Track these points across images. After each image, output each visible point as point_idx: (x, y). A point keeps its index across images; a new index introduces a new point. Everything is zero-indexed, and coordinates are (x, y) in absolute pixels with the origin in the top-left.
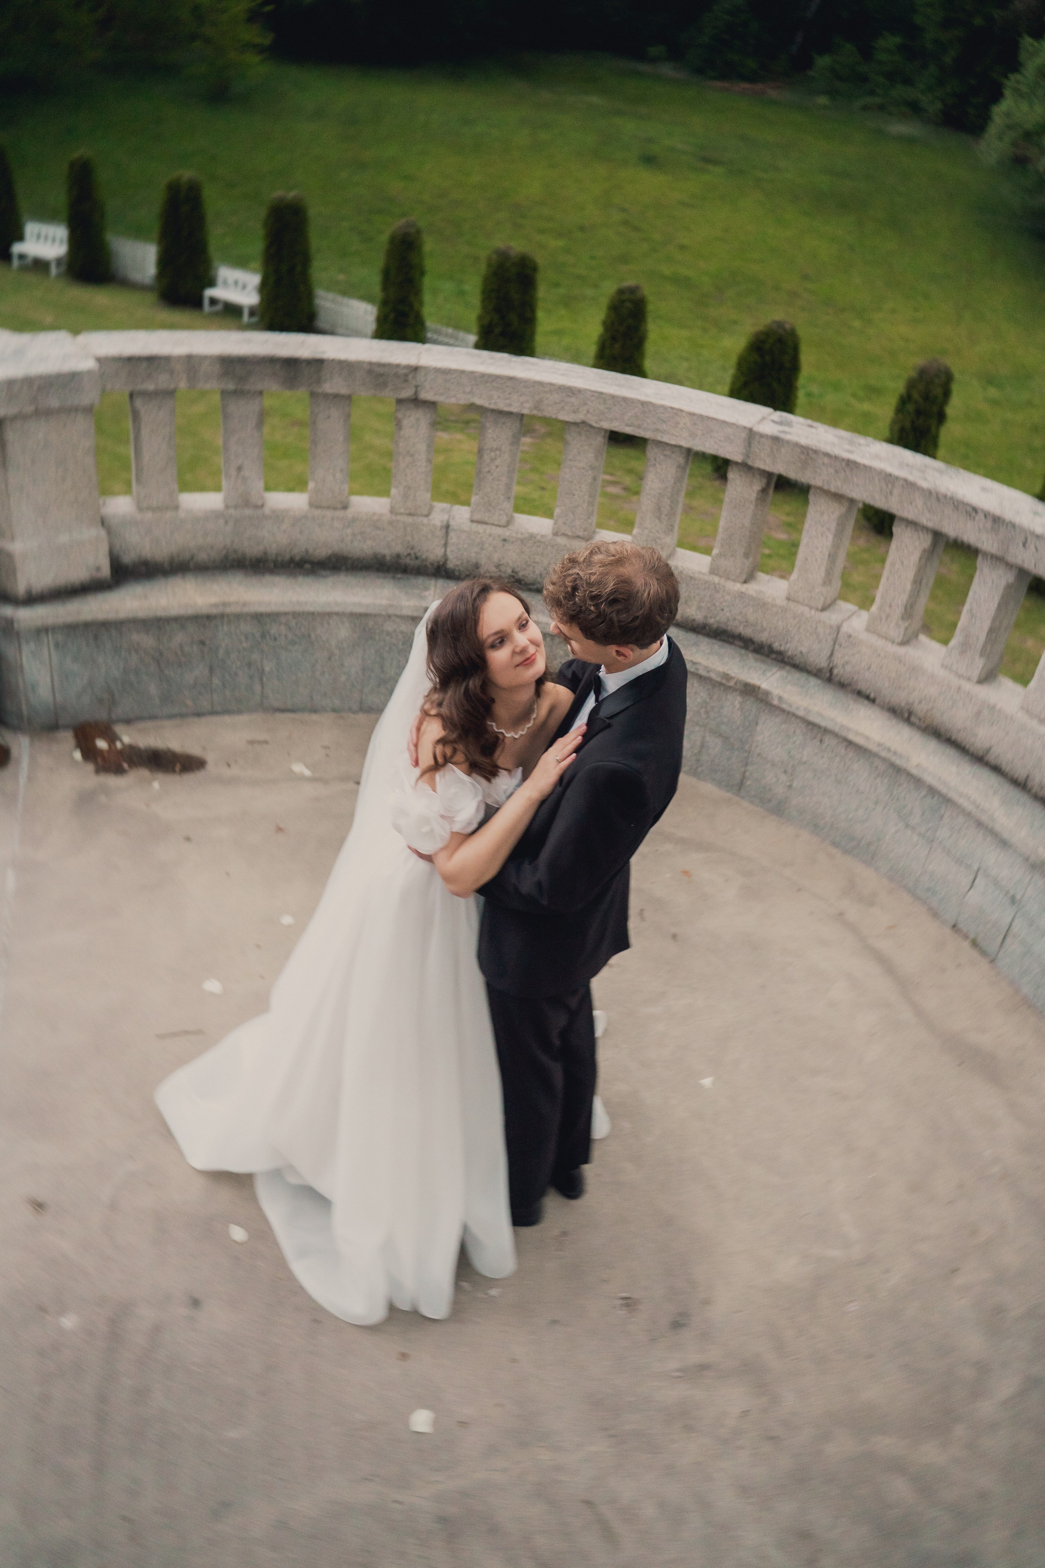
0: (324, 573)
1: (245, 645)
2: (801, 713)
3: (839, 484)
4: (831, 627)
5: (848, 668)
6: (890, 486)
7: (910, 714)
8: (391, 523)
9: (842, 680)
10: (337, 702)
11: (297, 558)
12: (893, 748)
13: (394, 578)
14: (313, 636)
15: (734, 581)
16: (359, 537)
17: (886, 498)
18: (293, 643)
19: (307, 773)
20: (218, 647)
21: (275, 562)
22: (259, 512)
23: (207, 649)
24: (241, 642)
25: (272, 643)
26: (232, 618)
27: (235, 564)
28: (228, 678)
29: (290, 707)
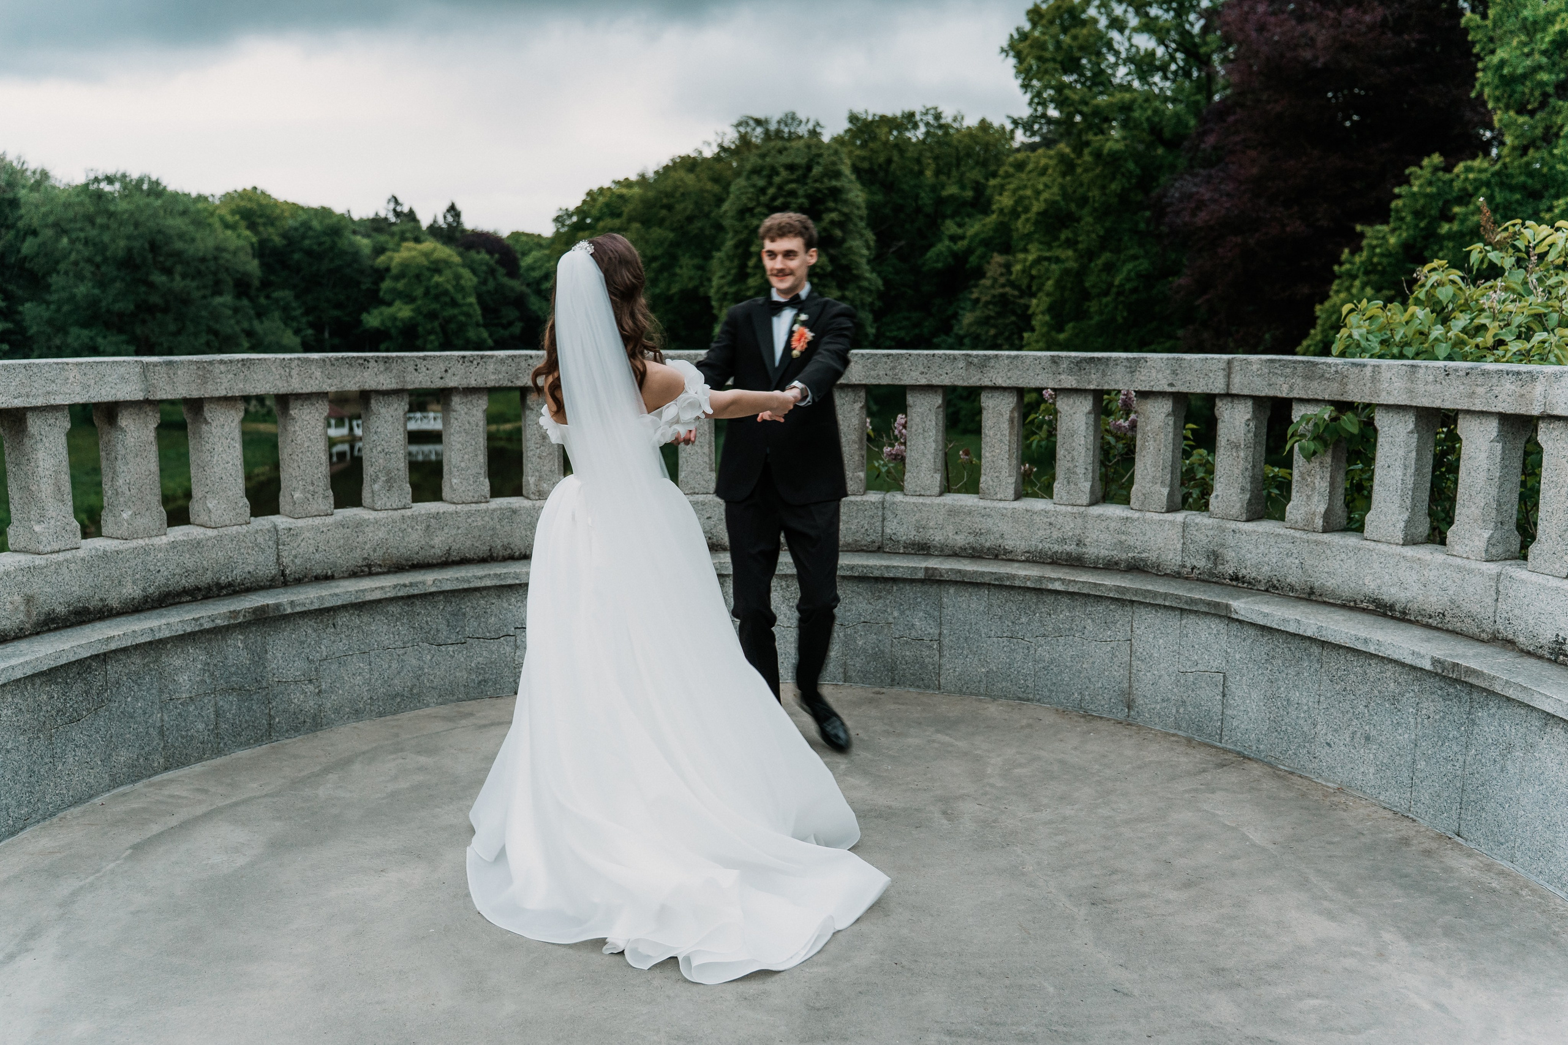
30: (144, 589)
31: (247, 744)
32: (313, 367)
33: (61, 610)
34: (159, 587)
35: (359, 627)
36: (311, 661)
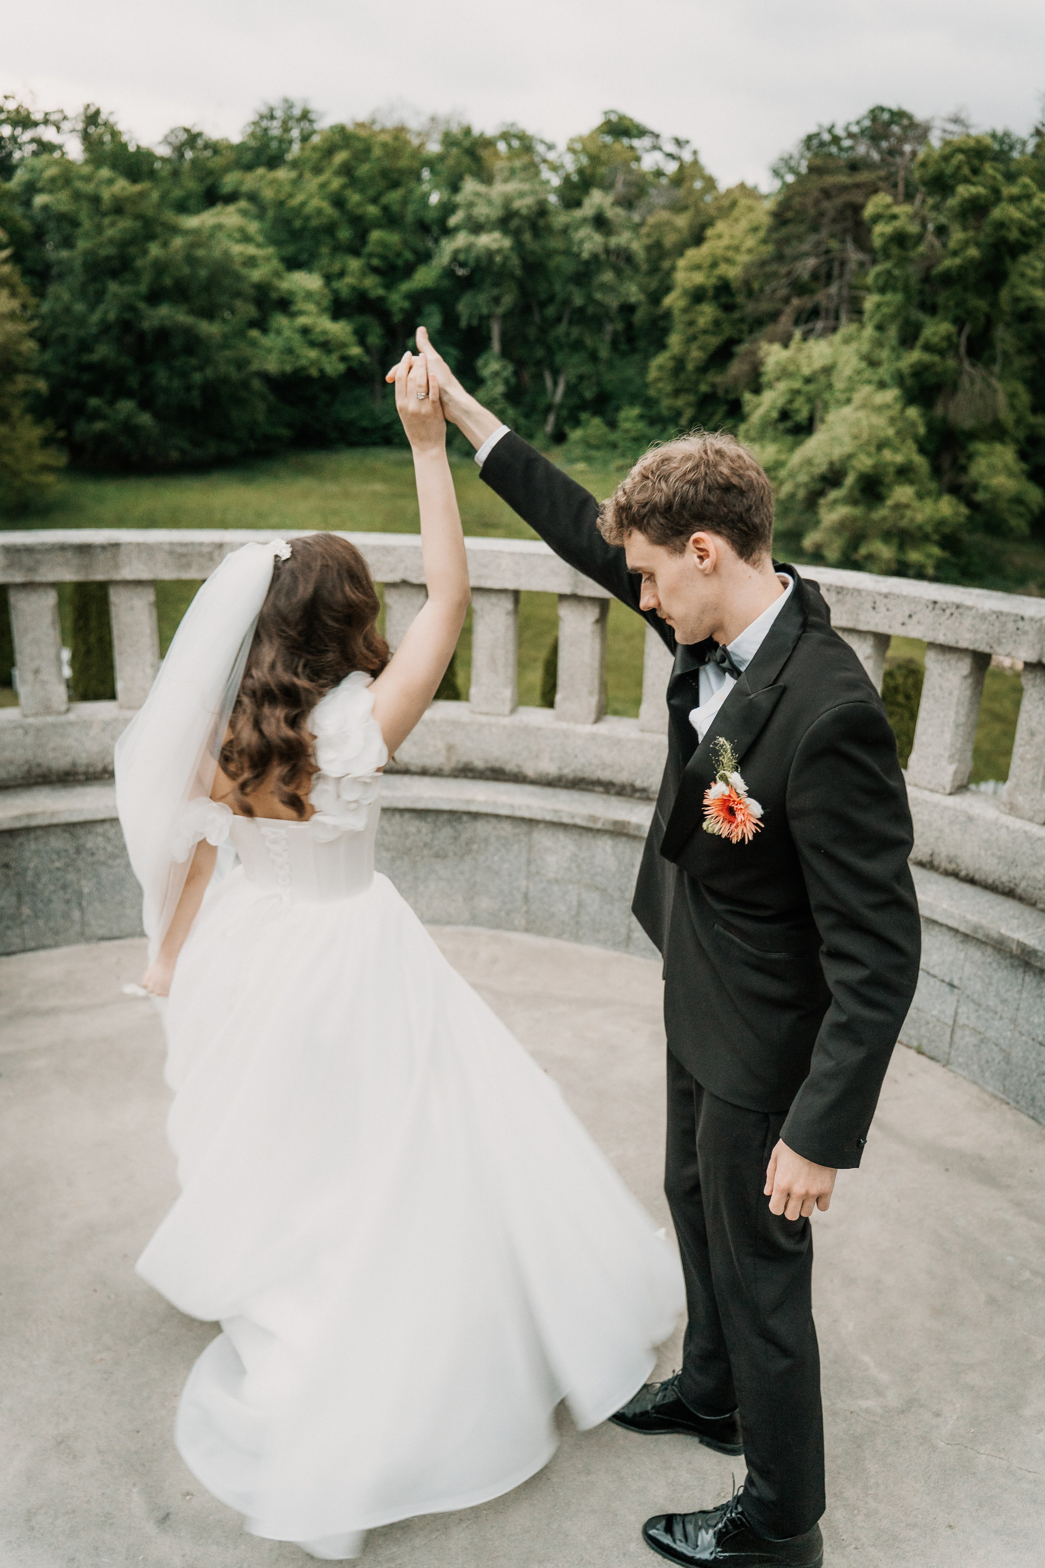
1: (57, 864)
15: (584, 723)
20: (25, 870)
21: (86, 773)
22: (63, 719)
23: (11, 873)
24: (52, 861)
25: (90, 860)
26: (40, 833)
27: (40, 780)
28: (40, 905)
29: (117, 934)
30: (560, 769)
31: (604, 943)
33: (479, 764)
34: (574, 771)
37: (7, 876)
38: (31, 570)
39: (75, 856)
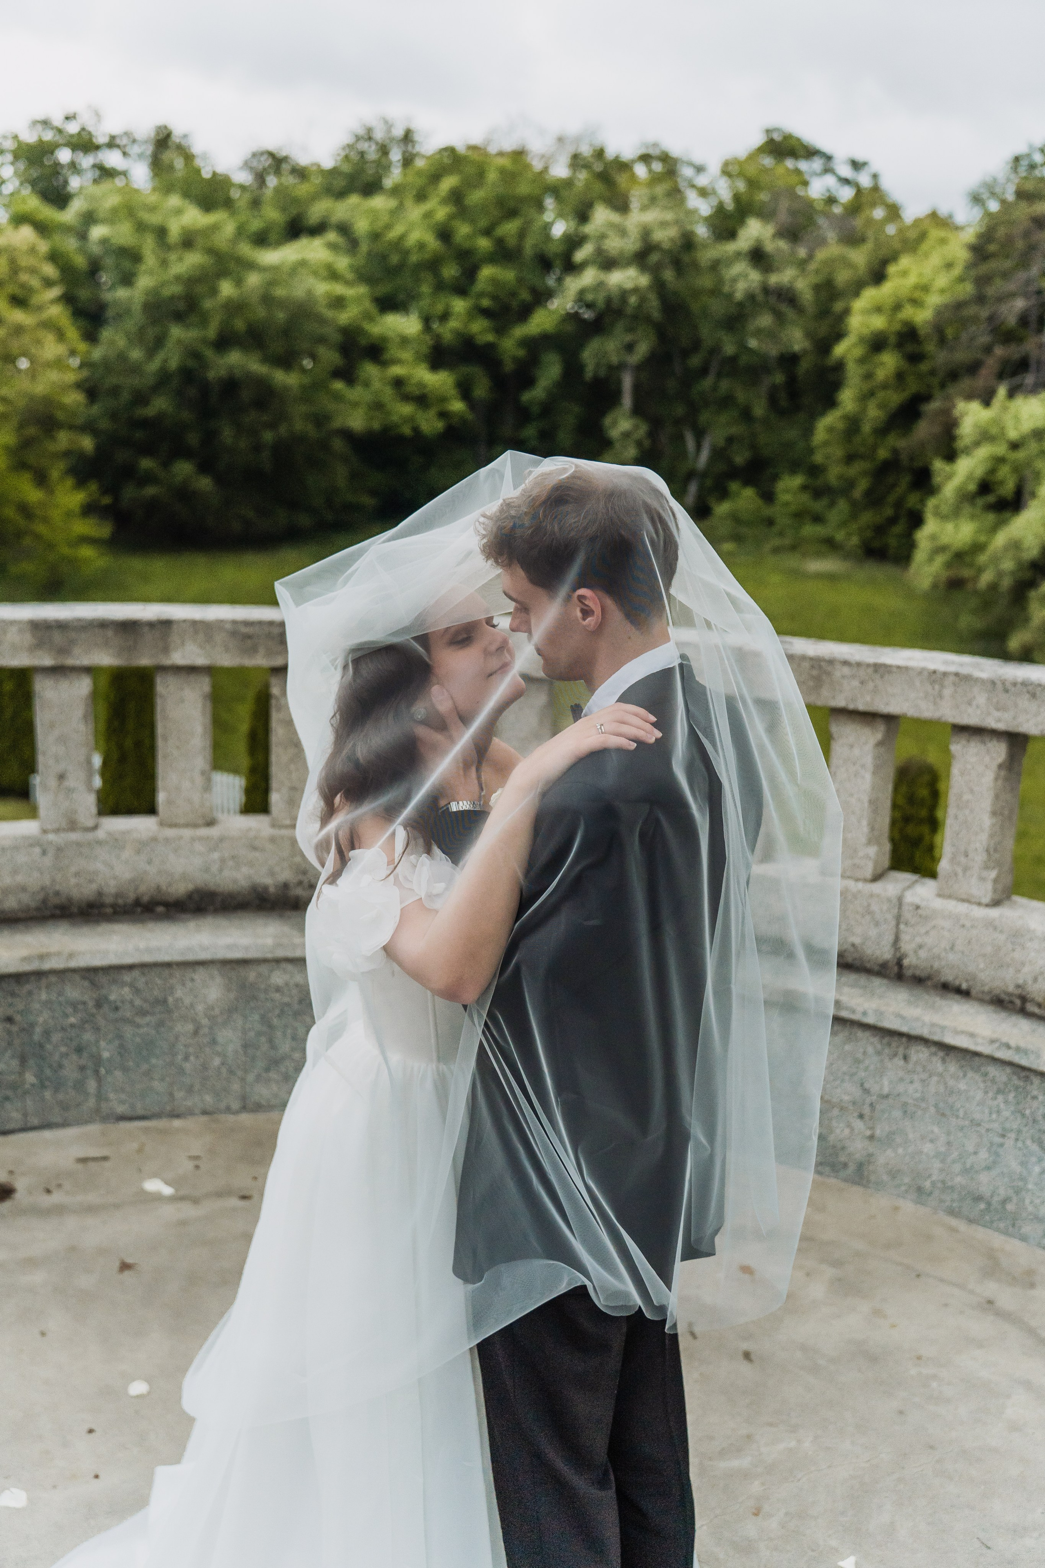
0: (183, 916)
1: (72, 1020)
2: (870, 1020)
3: (868, 698)
4: (889, 900)
5: (923, 954)
6: (937, 687)
7: (1024, 999)
8: (273, 840)
9: (918, 973)
10: (209, 1099)
11: (145, 899)
12: (1013, 1043)
13: (281, 916)
14: (170, 999)
16: (231, 863)
17: (935, 703)
18: (143, 1013)
19: (168, 1191)
20: (32, 1025)
21: (114, 906)
22: (90, 836)
23: (14, 1029)
24: (66, 1016)
25: (112, 1015)
26: (53, 979)
27: (58, 912)
28: (48, 1072)
29: (140, 1112)
32: (976, 690)
35: (941, 1075)
36: (867, 1091)
37: (9, 1033)
38: (63, 651)
39: (94, 1011)
